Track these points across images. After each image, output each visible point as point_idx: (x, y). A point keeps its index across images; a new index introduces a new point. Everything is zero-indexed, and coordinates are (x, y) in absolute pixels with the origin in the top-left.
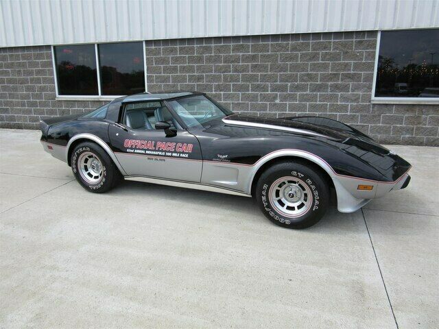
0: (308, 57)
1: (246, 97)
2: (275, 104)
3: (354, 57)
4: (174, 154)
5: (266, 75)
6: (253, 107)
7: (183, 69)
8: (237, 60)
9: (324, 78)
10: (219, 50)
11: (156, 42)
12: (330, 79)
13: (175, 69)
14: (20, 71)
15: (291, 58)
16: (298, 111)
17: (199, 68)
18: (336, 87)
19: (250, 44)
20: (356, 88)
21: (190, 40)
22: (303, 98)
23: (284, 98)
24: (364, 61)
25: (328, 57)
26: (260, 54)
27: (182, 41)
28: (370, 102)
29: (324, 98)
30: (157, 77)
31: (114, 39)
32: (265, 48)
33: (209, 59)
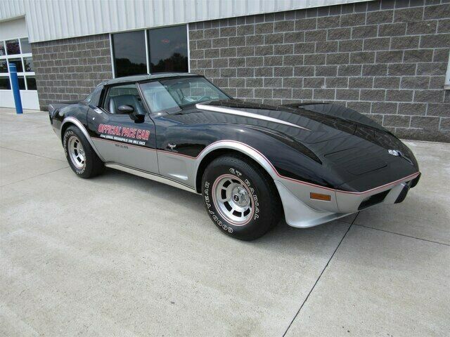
0: (363, 32)
1: (288, 83)
2: (321, 91)
3: (424, 28)
4: (135, 142)
5: (311, 56)
6: (297, 94)
7: (224, 52)
8: (279, 40)
9: (383, 57)
10: (260, 30)
11: (199, 24)
12: (390, 59)
13: (216, 52)
14: (85, 59)
15: (341, 34)
16: (348, 99)
17: (240, 50)
18: (397, 69)
19: (295, 20)
20: (424, 69)
21: (232, 20)
22: (355, 83)
23: (332, 83)
24: (436, 34)
25: (387, 31)
26: (305, 31)
27: (224, 21)
28: (443, 87)
29: (381, 83)
30: (199, 62)
31: (161, 23)
32: (311, 24)
33: (251, 40)
